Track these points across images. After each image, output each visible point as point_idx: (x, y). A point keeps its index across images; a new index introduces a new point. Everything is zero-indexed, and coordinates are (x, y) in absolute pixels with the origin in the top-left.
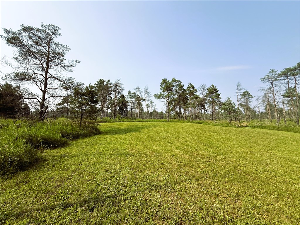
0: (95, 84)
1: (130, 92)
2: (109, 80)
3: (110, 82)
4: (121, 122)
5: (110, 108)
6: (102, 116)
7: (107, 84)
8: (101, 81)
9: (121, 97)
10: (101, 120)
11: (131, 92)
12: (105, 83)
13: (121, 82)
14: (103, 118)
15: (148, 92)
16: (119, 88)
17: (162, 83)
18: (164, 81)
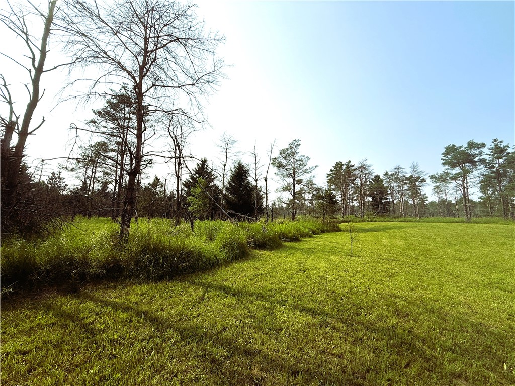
0: (331, 171)
1: (387, 173)
2: (350, 162)
3: (352, 164)
4: (371, 221)
5: (356, 200)
6: (343, 214)
7: (348, 167)
8: (339, 165)
9: (374, 181)
10: (342, 219)
11: (390, 174)
12: (344, 167)
13: (368, 163)
14: (345, 216)
15: (419, 171)
16: (366, 172)
17: (445, 154)
18: (451, 150)
